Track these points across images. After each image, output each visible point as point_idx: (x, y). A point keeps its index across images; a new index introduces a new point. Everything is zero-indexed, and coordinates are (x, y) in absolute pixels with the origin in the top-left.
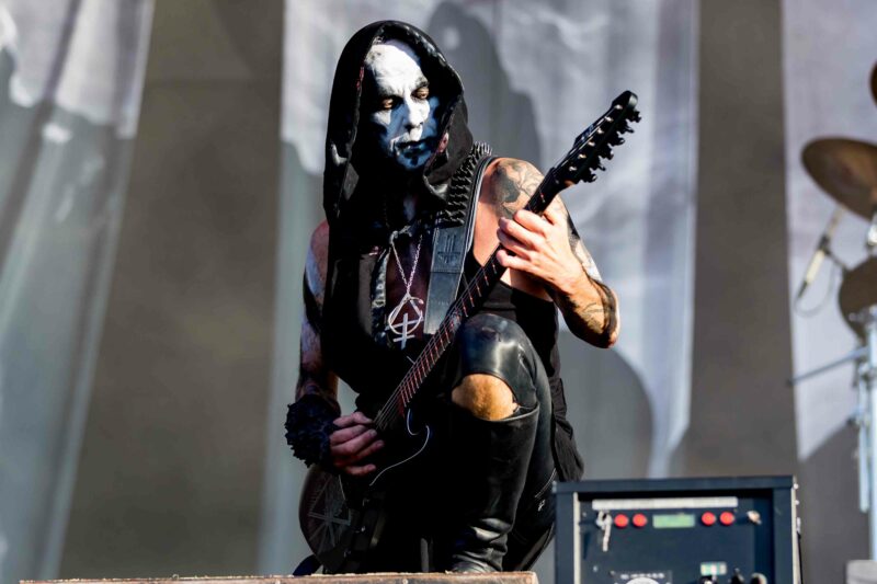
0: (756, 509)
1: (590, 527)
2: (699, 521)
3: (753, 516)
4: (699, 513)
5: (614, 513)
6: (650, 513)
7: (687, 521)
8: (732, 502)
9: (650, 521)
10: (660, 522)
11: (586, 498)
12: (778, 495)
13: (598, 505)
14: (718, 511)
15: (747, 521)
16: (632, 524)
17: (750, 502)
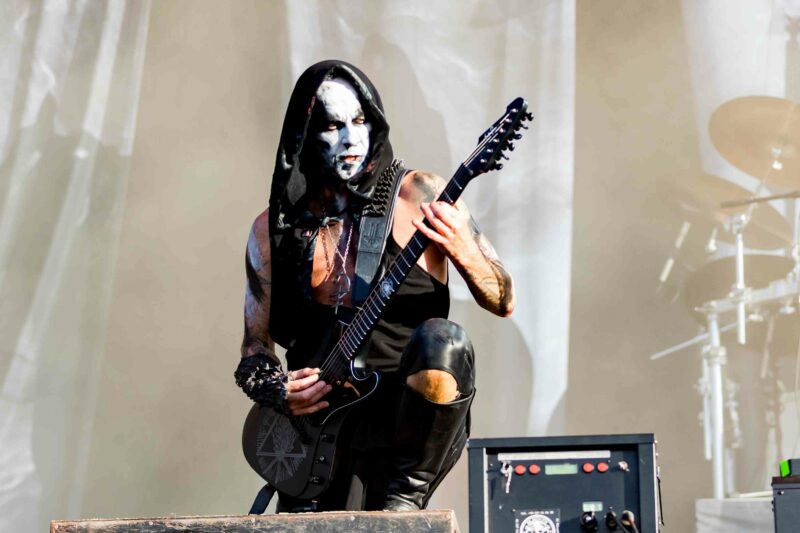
0: (625, 460)
1: (496, 475)
2: (581, 469)
3: (623, 465)
4: (581, 463)
5: (515, 464)
6: (542, 464)
7: (572, 469)
8: (606, 454)
9: (543, 469)
10: (550, 470)
11: (493, 452)
12: (642, 448)
13: (502, 457)
14: (595, 462)
15: (619, 469)
16: (528, 470)
17: (620, 454)
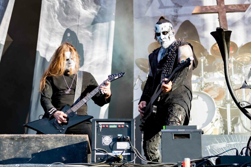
0: (128, 125)
1: (98, 127)
2: (118, 126)
3: (127, 126)
4: (117, 125)
5: (103, 125)
6: (109, 125)
7: (115, 126)
8: (123, 123)
9: (109, 126)
10: (111, 127)
11: (98, 122)
12: (132, 122)
13: (100, 123)
14: (121, 125)
15: (126, 127)
16: (105, 126)
17: (127, 123)
